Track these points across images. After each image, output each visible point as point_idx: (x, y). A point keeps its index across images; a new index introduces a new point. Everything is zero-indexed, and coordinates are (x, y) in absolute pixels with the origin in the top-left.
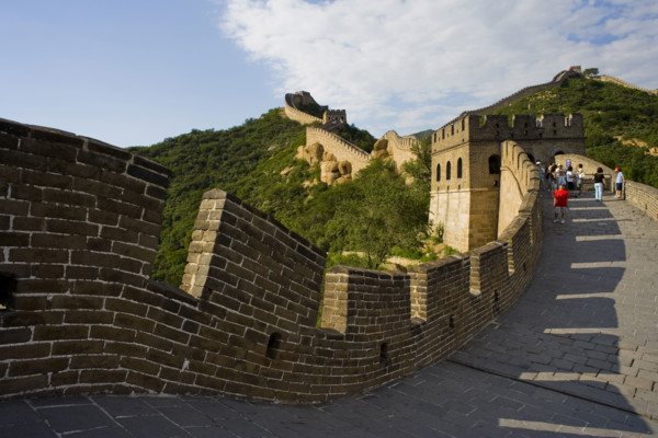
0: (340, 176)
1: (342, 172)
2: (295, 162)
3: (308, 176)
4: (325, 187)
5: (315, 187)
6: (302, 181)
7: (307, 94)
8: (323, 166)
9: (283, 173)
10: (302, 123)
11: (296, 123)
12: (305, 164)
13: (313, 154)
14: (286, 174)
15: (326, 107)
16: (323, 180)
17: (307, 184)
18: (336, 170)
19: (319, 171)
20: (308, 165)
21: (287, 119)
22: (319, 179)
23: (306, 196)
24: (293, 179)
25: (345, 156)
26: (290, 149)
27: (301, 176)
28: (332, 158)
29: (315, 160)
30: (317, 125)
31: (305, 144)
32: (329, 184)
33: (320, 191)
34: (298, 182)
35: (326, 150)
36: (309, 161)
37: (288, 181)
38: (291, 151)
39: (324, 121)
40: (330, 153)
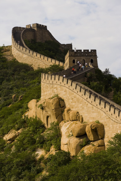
0: (88, 142)
1: (91, 137)
2: (24, 123)
3: (43, 143)
4: (66, 158)
5: (52, 158)
6: (34, 150)
7: (42, 28)
8: (64, 128)
9: (7, 137)
10: (36, 68)
11: (27, 68)
12: (38, 126)
13: (50, 111)
14: (12, 140)
16: (64, 148)
17: (40, 153)
18: (82, 135)
19: (58, 136)
20: (43, 126)
21: (15, 61)
22: (58, 148)
23: (39, 171)
24: (21, 147)
25: (94, 115)
26: (17, 103)
27: (33, 142)
28: (77, 118)
29: (53, 119)
30: (56, 71)
31: (38, 97)
32: (73, 153)
33: (60, 164)
34: (28, 151)
35: (68, 106)
36: (44, 121)
37: (13, 148)
38: (20, 107)
39: (66, 65)
40: (74, 110)
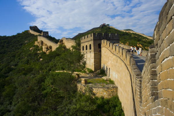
0: (49, 50)
1: (49, 49)
2: (34, 46)
3: (39, 50)
4: (44, 53)
5: (41, 53)
6: (37, 51)
7: (36, 27)
8: (43, 47)
9: (31, 49)
10: (35, 35)
11: (33, 35)
12: (38, 46)
13: (40, 44)
14: (32, 49)
15: (42, 31)
16: (44, 51)
17: (38, 52)
18: (47, 48)
19: (42, 48)
20: (39, 47)
21: (31, 33)
22: (42, 51)
23: (39, 55)
24: (34, 51)
25: (50, 44)
26: (32, 42)
27: (37, 50)
28: (46, 45)
29: (41, 45)
30: (40, 35)
31: (37, 41)
32: (45, 52)
33: (43, 54)
34: (36, 52)
35: (44, 42)
36: (39, 46)
37: (32, 51)
38: (33, 43)
39: (42, 34)
40: (45, 43)
